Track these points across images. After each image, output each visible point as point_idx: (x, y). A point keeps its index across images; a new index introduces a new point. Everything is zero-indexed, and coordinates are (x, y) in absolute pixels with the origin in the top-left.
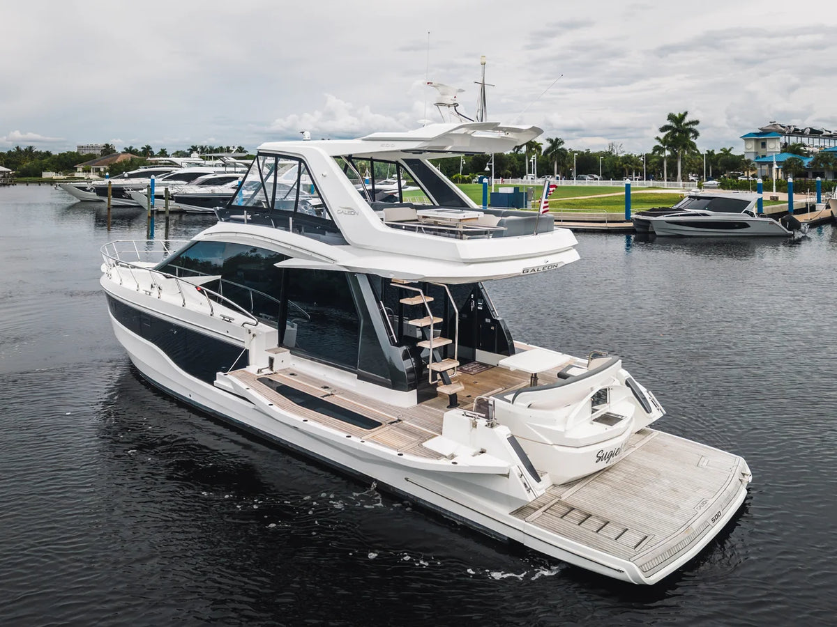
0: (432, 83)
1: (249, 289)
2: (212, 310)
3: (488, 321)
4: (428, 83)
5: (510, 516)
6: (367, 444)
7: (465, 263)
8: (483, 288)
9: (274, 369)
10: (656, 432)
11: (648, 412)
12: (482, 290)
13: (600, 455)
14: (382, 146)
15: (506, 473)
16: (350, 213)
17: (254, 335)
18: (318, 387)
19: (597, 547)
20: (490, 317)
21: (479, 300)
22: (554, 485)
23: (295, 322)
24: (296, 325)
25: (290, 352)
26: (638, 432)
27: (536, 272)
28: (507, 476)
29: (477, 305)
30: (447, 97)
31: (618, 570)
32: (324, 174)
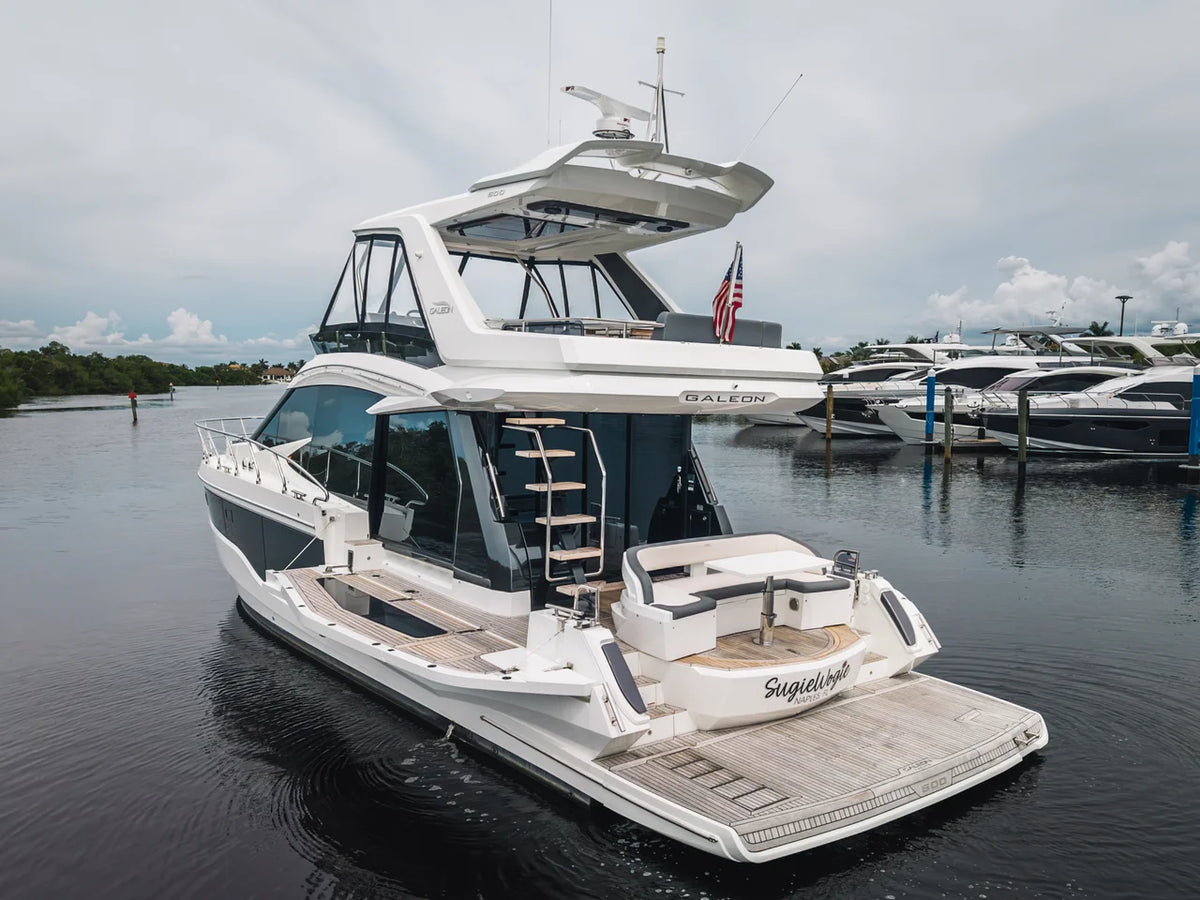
0: (573, 88)
1: (358, 459)
2: (285, 485)
3: (700, 508)
4: (568, 89)
5: (595, 766)
6: (397, 653)
7: (572, 371)
8: (697, 457)
9: (353, 568)
10: (926, 678)
11: (908, 644)
12: (696, 461)
13: (773, 685)
14: (490, 195)
15: (586, 694)
16: (443, 311)
17: (332, 519)
18: (399, 591)
19: (695, 807)
20: (702, 502)
21: (689, 476)
22: (699, 730)
23: (411, 506)
24: (411, 512)
25: (383, 546)
26: (896, 676)
27: (715, 401)
28: (586, 699)
29: (685, 484)
30: (613, 118)
31: (709, 839)
32: (418, 253)
